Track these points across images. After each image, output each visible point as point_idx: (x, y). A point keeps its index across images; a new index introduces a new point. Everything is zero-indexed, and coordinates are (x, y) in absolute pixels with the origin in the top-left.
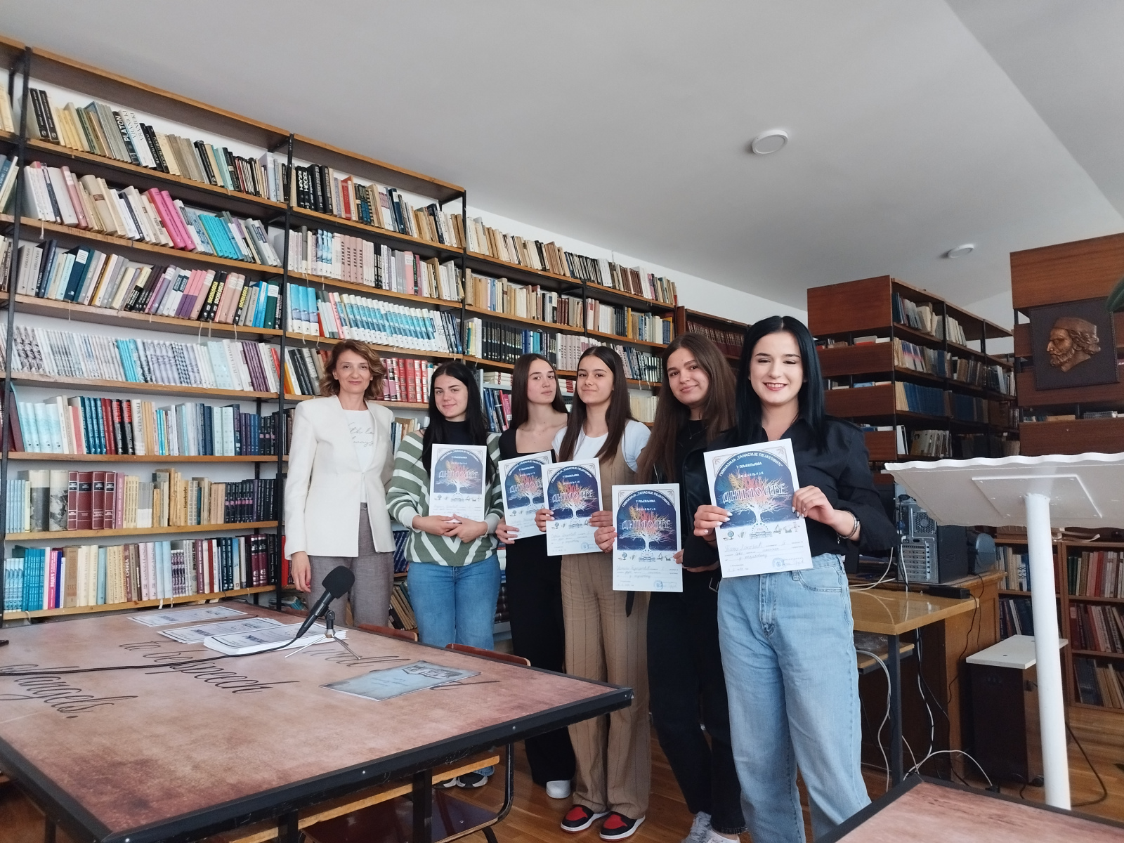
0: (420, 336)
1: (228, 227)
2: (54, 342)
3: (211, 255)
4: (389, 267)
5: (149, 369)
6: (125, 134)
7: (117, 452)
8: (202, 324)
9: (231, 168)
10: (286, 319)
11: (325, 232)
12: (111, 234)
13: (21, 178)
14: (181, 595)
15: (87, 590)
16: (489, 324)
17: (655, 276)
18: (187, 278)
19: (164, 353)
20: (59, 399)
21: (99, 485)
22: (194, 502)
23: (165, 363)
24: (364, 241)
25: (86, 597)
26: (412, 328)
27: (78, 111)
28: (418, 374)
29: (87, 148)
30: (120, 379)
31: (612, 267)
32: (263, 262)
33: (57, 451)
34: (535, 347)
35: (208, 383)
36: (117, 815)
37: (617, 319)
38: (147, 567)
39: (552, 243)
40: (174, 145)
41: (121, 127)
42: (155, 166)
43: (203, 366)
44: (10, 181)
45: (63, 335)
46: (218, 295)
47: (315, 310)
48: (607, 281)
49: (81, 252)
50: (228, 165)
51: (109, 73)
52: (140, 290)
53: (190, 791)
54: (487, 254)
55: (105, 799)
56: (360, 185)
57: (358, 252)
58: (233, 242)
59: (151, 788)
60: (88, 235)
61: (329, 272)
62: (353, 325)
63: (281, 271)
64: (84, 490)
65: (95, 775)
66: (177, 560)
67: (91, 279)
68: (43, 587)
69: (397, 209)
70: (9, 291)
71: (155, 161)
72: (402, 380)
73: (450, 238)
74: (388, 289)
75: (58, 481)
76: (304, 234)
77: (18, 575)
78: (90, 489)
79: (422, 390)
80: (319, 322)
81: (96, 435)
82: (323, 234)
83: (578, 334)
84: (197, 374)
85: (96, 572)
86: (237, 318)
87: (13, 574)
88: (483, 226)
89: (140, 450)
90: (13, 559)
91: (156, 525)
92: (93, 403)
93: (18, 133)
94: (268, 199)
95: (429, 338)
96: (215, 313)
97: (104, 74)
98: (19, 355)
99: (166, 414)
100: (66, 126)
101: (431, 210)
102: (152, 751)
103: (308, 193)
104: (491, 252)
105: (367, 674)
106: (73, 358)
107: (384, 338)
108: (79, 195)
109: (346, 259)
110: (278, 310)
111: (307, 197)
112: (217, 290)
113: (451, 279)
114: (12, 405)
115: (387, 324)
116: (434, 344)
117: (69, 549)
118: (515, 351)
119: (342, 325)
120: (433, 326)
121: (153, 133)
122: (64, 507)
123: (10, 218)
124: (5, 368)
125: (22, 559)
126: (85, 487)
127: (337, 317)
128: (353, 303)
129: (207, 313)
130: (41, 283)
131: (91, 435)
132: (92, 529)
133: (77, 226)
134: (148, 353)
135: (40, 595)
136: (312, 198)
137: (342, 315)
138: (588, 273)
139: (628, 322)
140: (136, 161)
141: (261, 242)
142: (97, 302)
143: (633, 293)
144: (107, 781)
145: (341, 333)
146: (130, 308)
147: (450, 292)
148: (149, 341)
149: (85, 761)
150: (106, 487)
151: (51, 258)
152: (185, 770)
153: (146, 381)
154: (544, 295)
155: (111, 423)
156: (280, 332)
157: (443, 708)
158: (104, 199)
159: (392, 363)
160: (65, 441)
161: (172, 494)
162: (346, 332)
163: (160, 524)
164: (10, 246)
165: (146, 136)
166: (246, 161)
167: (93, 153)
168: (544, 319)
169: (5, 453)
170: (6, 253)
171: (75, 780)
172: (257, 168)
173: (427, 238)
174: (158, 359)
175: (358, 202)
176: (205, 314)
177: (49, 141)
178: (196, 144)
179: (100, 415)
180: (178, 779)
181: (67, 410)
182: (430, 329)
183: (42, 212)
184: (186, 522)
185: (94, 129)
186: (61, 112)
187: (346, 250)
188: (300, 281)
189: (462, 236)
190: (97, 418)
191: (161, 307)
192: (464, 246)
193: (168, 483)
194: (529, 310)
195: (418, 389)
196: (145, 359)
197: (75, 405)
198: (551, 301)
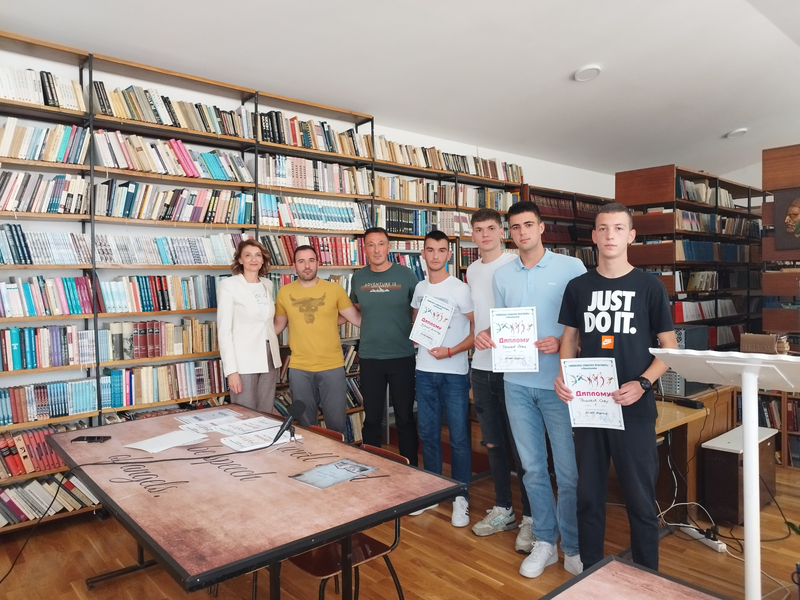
0: (344, 221)
1: (219, 160)
2: (118, 243)
3: (209, 179)
4: (323, 176)
5: (176, 255)
6: (152, 105)
7: (160, 310)
8: (206, 225)
9: (219, 119)
10: (258, 216)
11: (281, 157)
12: (148, 172)
13: (92, 140)
14: (202, 395)
15: (148, 394)
16: (391, 208)
17: (507, 164)
18: (196, 196)
19: (184, 245)
20: (124, 278)
21: (151, 331)
22: (207, 338)
23: (185, 252)
24: (306, 160)
25: (147, 398)
26: (340, 216)
27: (123, 92)
28: (344, 246)
29: (130, 117)
30: (159, 264)
31: (476, 160)
32: (242, 180)
33: (125, 311)
34: (422, 221)
35: (211, 261)
36: (191, 565)
37: (479, 197)
38: (181, 378)
39: (433, 148)
40: (183, 108)
41: (149, 100)
42: (172, 124)
43: (208, 251)
44: (86, 144)
45: (124, 238)
46: (215, 205)
47: (276, 209)
48: (472, 171)
49: (130, 185)
50: (217, 117)
51: (140, 64)
52: (168, 206)
53: (225, 551)
54: (389, 160)
55: (184, 554)
56: (302, 122)
57: (303, 168)
58: (223, 169)
59: (205, 548)
60: (134, 174)
61: (284, 183)
62: (301, 217)
63: (254, 185)
64: (142, 334)
65: (177, 538)
66: (199, 374)
67: (138, 202)
68: (122, 393)
69: (327, 135)
70: (90, 214)
71: (172, 120)
72: (334, 251)
73: (363, 151)
74: (323, 191)
75: (127, 330)
76: (268, 159)
77: (108, 386)
78: (145, 333)
79: (347, 257)
80: (279, 217)
81: (147, 299)
82: (279, 158)
83: (452, 210)
84: (205, 257)
85: (152, 383)
86: (228, 219)
87: (105, 386)
88: (386, 141)
89: (173, 307)
90: (104, 377)
91: (185, 353)
92: (144, 279)
93: (88, 112)
94: (244, 137)
95: (351, 221)
96: (214, 217)
97: (137, 66)
98: (99, 253)
99: (188, 283)
100: (117, 103)
101: (350, 133)
102: (203, 523)
103: (269, 131)
104: (391, 158)
105: (314, 468)
106: (130, 252)
107: (322, 224)
108: (128, 149)
109: (295, 174)
110: (253, 210)
111: (268, 134)
112: (214, 201)
113: (364, 180)
114: (97, 284)
115: (323, 215)
116: (354, 226)
117: (136, 370)
118: (409, 226)
119: (294, 218)
120: (353, 213)
121: (169, 102)
122: (131, 345)
123: (87, 168)
124: (92, 261)
125: (110, 377)
126: (143, 332)
127: (291, 213)
128: (300, 203)
129: (209, 218)
130: (109, 208)
131: (144, 299)
132: (148, 357)
133: (127, 169)
134: (174, 245)
135: (121, 397)
136: (271, 134)
137: (294, 212)
138: (459, 167)
139: (487, 198)
140: (160, 122)
141: (240, 167)
142: (143, 217)
143: (491, 177)
144: (182, 542)
145: (293, 223)
146: (163, 218)
147: (364, 190)
148: (175, 238)
149: (169, 528)
150: (155, 331)
151: (114, 191)
152: (220, 536)
153: (175, 263)
154: (428, 184)
155: (155, 291)
156: (255, 226)
157: (356, 496)
158: (142, 150)
159: (327, 240)
160: (129, 304)
161: (194, 334)
162: (296, 223)
163: (187, 352)
164: (89, 185)
165: (165, 104)
166: (228, 113)
167: (134, 120)
168: (428, 202)
169: (96, 314)
170: (87, 190)
171: (166, 541)
172: (236, 116)
173: (348, 154)
174: (181, 249)
175: (302, 134)
176: (208, 218)
177: (107, 115)
178: (196, 106)
179: (149, 287)
180: (218, 542)
181: (129, 285)
182: (351, 216)
183: (107, 162)
184: (203, 350)
185: (133, 104)
186: (113, 93)
187: (295, 167)
188: (266, 191)
189: (371, 149)
190: (147, 288)
191: (181, 216)
192: (373, 157)
193: (191, 326)
194: (417, 196)
195: (345, 256)
196: (173, 249)
197: (134, 281)
198: (433, 189)
